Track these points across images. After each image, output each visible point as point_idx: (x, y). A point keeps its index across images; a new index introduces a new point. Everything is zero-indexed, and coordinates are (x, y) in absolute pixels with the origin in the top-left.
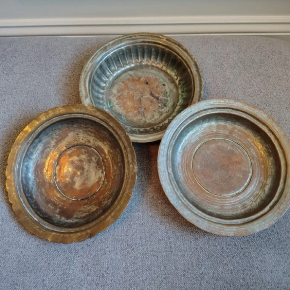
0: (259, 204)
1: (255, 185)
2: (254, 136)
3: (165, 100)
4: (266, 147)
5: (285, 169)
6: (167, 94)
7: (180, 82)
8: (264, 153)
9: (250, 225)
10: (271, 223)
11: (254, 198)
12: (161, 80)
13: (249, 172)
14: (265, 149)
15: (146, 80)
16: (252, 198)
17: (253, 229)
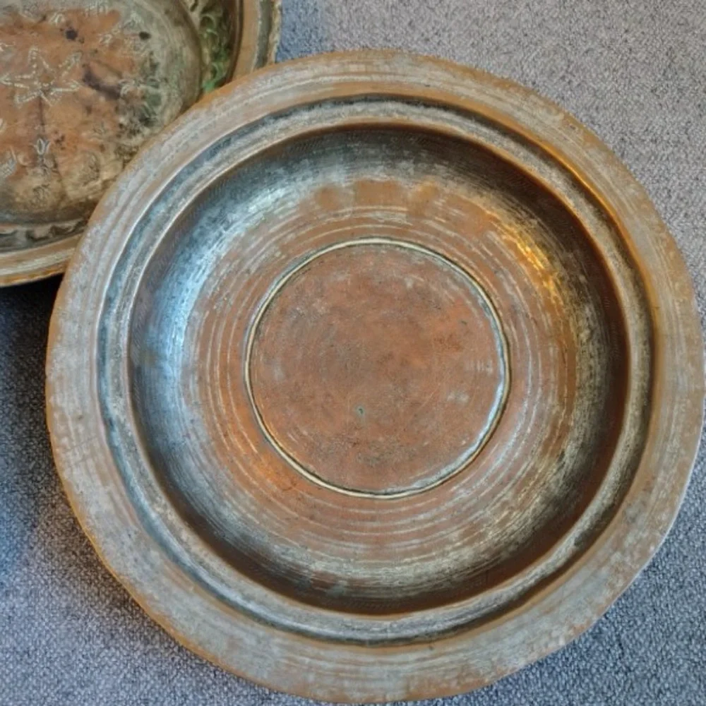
0: (535, 518)
1: (522, 434)
2: (513, 221)
3: (144, 98)
4: (565, 265)
5: (647, 356)
6: (153, 74)
7: (208, 15)
8: (559, 289)
9: (483, 636)
10: (579, 622)
11: (518, 492)
12: (134, 15)
13: (495, 379)
14: (563, 273)
15: (68, 23)
16: (507, 494)
17: (495, 659)
